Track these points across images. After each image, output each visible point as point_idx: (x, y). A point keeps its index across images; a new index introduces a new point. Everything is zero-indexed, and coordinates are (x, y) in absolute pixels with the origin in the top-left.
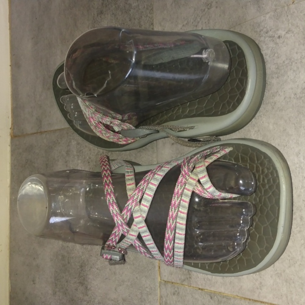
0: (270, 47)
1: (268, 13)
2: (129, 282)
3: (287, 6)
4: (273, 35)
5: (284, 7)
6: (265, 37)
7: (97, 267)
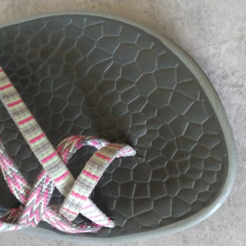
0: (233, 105)
1: (225, 42)
4: (240, 83)
6: (220, 85)
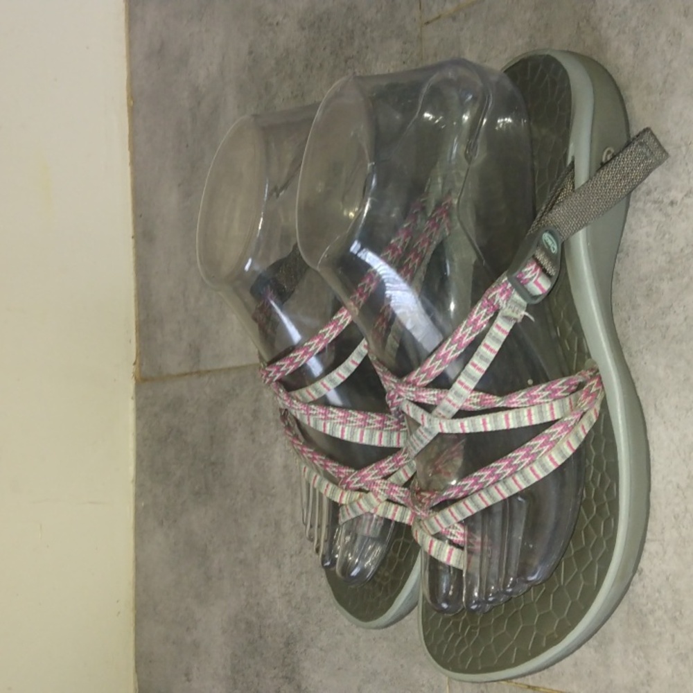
2: (386, 674)
3: (686, 144)
5: (680, 147)
7: (319, 645)
